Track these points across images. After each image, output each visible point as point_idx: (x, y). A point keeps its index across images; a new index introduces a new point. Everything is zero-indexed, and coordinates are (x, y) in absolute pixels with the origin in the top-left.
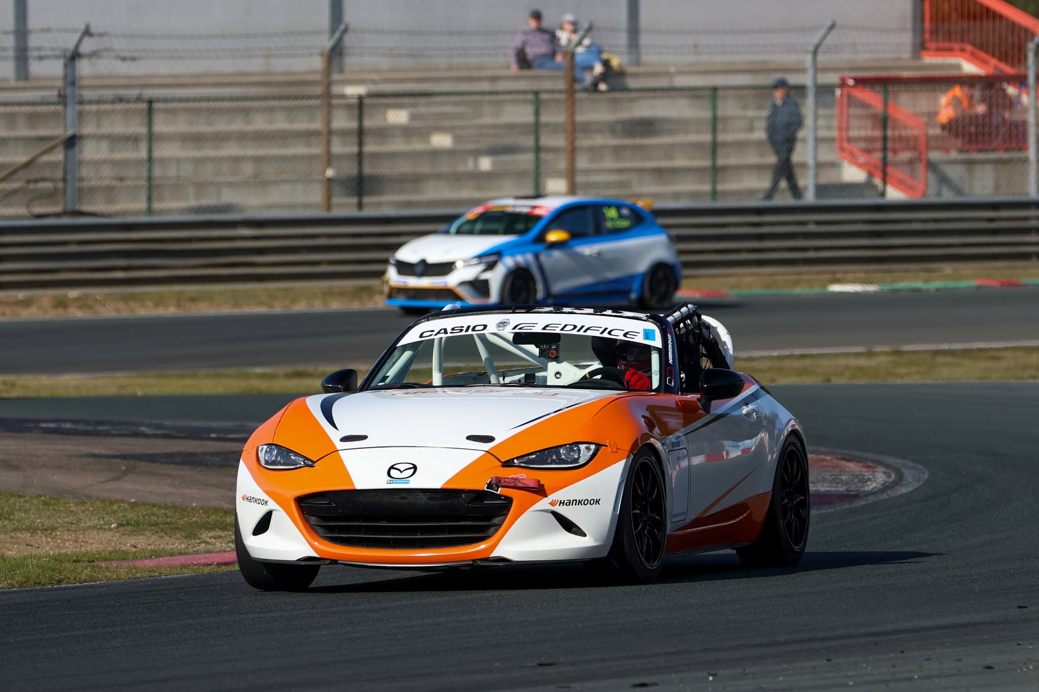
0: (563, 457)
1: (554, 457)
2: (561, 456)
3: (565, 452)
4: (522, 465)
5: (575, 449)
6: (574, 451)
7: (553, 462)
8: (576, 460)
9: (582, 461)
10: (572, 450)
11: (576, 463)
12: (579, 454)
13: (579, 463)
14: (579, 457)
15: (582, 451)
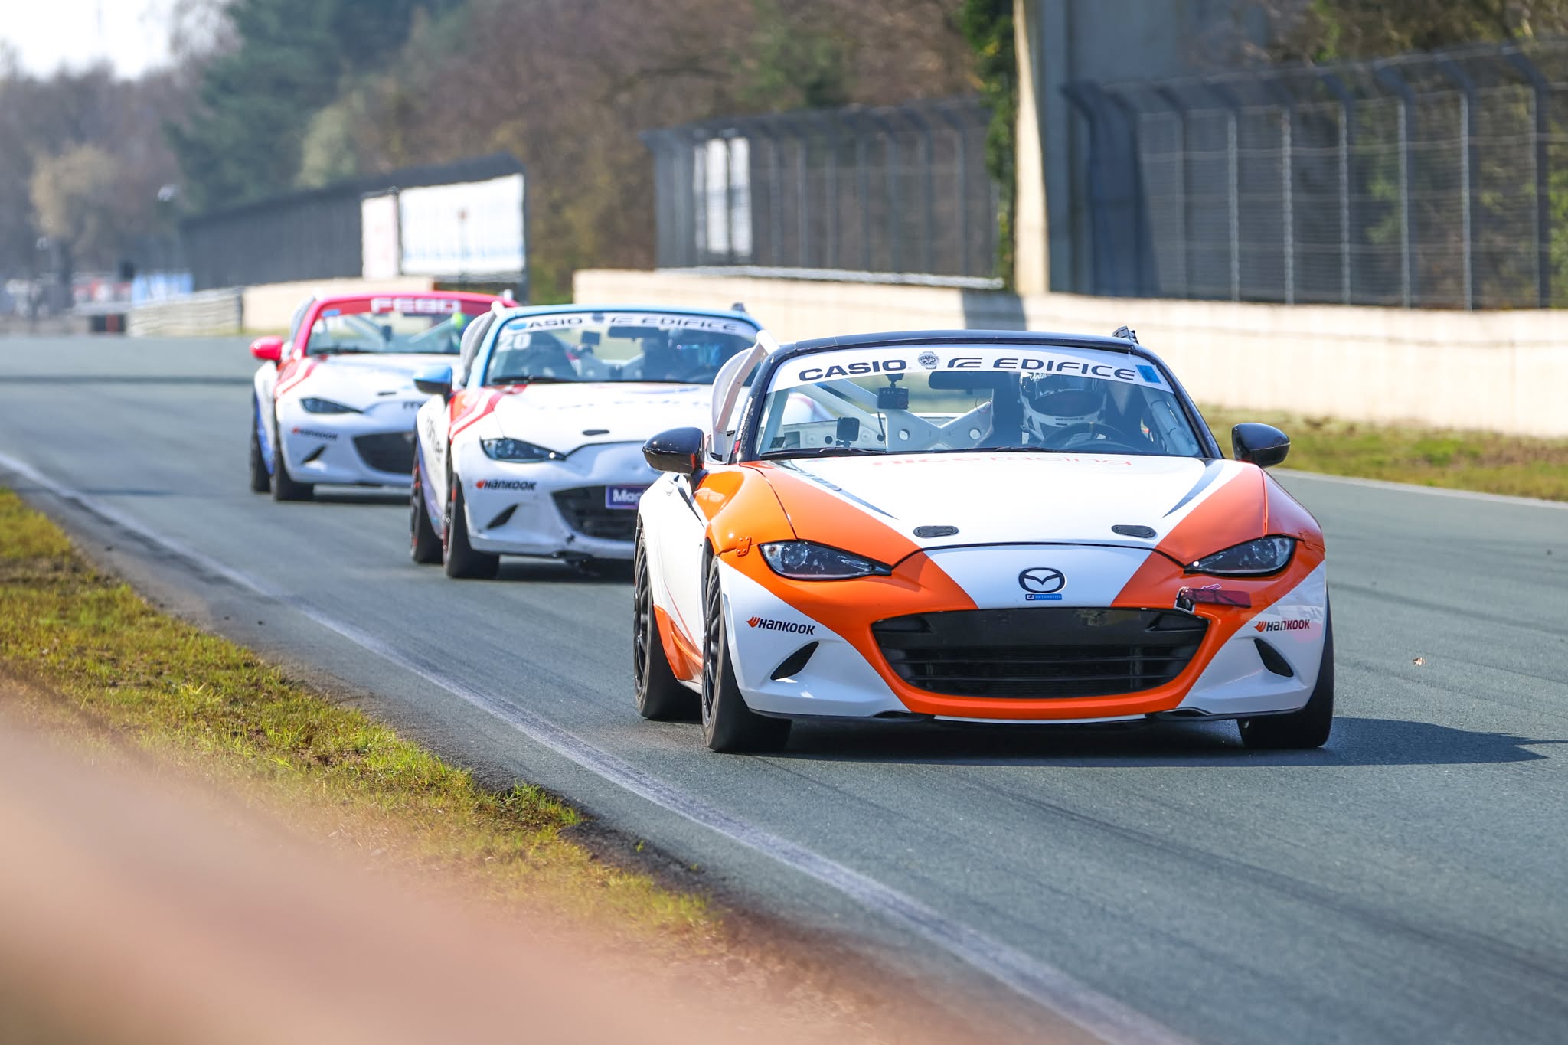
0: (1257, 557)
1: (1246, 558)
2: (1255, 557)
3: (1258, 549)
4: (1208, 570)
5: (1269, 545)
6: (1268, 548)
7: (1246, 565)
8: (1272, 562)
9: (1279, 563)
10: (1265, 547)
11: (1273, 567)
12: (1275, 553)
13: (1276, 566)
14: (1276, 557)
15: (1277, 549)
